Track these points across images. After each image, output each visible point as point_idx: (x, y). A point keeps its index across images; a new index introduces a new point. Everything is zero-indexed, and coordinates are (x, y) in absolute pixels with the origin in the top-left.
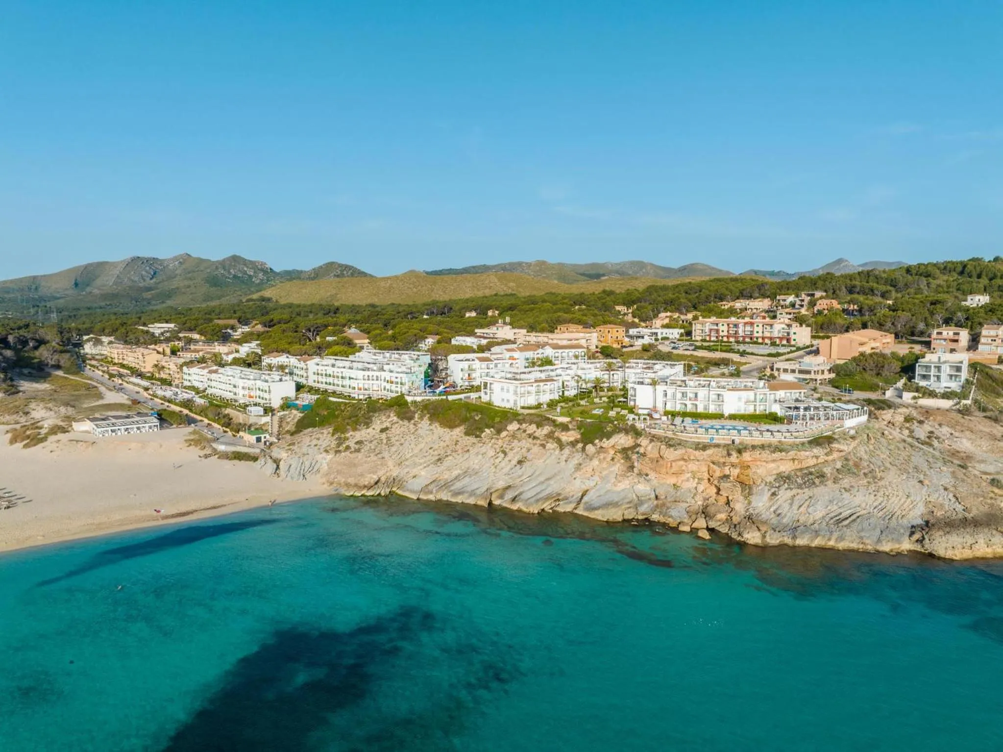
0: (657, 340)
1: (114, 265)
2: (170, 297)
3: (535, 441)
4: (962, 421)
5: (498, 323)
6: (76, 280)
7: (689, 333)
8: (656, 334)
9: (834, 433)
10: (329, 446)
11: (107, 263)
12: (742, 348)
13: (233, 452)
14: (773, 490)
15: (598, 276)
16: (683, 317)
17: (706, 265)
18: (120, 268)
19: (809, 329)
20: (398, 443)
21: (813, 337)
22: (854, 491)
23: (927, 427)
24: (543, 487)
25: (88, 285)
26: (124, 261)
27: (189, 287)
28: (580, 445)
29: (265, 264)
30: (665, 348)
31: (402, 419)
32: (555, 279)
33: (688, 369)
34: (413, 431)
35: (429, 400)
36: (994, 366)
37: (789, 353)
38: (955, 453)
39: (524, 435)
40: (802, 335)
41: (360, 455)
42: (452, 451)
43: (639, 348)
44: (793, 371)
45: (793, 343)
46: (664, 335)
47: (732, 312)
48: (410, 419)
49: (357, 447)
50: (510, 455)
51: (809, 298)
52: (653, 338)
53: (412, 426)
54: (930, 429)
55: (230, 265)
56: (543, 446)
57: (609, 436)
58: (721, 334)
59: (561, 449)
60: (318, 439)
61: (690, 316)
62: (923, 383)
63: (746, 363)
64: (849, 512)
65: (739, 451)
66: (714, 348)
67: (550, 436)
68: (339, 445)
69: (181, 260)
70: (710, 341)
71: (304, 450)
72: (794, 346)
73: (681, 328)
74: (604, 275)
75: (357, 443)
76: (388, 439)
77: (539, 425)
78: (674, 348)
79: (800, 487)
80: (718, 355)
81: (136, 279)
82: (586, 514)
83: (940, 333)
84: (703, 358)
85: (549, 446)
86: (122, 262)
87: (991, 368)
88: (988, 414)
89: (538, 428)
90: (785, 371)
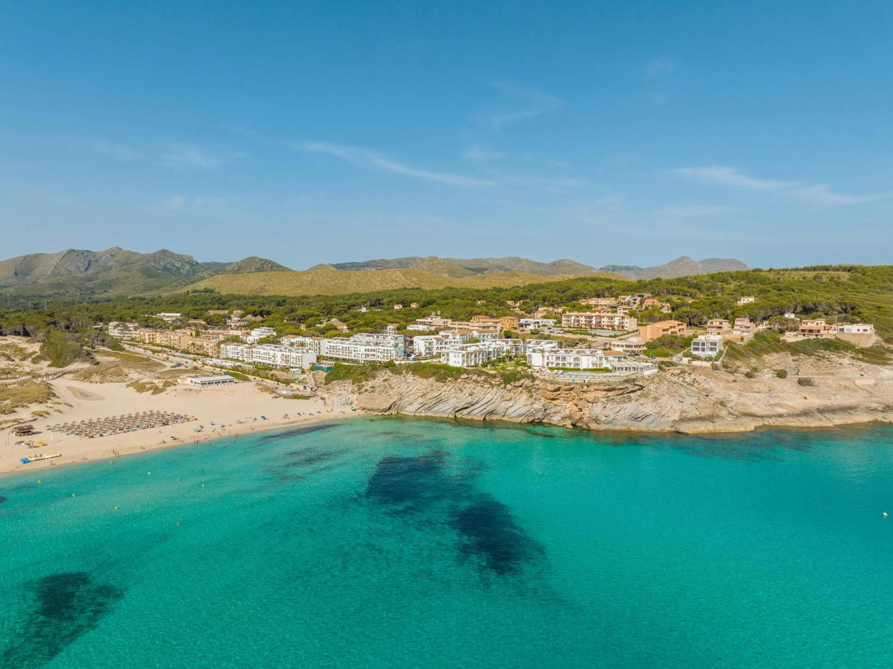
0: (539, 326)
1: (51, 256)
2: (110, 287)
3: (477, 384)
4: (712, 373)
5: (431, 315)
6: (16, 270)
7: (560, 322)
8: (538, 322)
9: (637, 377)
10: (353, 390)
11: (42, 254)
12: (593, 332)
13: (293, 395)
14: (604, 405)
15: (481, 270)
16: (556, 310)
17: (573, 262)
18: (57, 259)
19: (636, 320)
20: (396, 387)
21: (638, 325)
22: (645, 405)
23: (693, 376)
24: (485, 406)
25: (27, 275)
26: (60, 253)
27: (127, 278)
28: (503, 385)
29: (192, 257)
30: (547, 332)
31: (395, 374)
32: (446, 272)
33: (560, 345)
34: (404, 380)
35: (409, 363)
36: (738, 343)
37: (621, 335)
38: (705, 390)
39: (471, 381)
40: (631, 324)
41: (376, 394)
42: (431, 390)
43: (529, 332)
44: (622, 346)
45: (626, 329)
46: (544, 323)
47: (589, 308)
48: (400, 373)
49: (372, 389)
50: (465, 391)
51: (640, 298)
52: (537, 325)
53: (402, 378)
54: (694, 377)
55: (160, 258)
56: (483, 386)
57: (519, 380)
58: (581, 323)
59: (492, 388)
60: (344, 386)
61: (560, 310)
62: (695, 353)
63: (595, 342)
64: (642, 414)
65: (588, 386)
66: (577, 332)
67: (485, 381)
68: (359, 389)
69: (113, 253)
70: (574, 327)
71: (339, 392)
72: (626, 331)
73: (555, 319)
74: (486, 269)
75: (371, 387)
76: (390, 385)
77: (479, 376)
78: (551, 332)
79: (618, 403)
80: (579, 336)
81: (72, 269)
82: (509, 420)
83: (712, 323)
84: (569, 338)
85: (485, 386)
86: (58, 254)
87: (735, 344)
88: (728, 370)
89: (478, 376)
90: (618, 346)
